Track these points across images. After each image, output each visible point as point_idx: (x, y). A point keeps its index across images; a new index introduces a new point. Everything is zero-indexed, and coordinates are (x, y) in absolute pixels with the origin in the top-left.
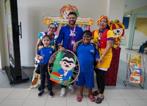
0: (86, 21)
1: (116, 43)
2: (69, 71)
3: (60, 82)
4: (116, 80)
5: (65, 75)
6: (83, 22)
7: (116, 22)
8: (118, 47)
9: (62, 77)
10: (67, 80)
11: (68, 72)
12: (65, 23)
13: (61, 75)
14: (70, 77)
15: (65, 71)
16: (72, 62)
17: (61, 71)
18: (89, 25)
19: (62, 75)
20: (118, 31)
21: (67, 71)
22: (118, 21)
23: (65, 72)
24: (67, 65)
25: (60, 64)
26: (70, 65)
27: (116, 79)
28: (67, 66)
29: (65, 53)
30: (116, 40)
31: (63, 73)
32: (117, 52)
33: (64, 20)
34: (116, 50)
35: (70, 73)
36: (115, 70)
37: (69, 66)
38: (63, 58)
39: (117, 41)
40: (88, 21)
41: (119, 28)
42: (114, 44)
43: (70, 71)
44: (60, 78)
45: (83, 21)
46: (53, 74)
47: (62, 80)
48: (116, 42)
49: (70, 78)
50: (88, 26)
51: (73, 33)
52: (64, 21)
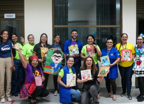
2: (58, 64)
3: (52, 73)
5: (56, 67)
9: (53, 69)
10: (57, 70)
13: (52, 68)
15: (56, 63)
16: (60, 57)
17: (53, 64)
19: (54, 67)
21: (57, 64)
23: (55, 65)
26: (59, 59)
28: (57, 60)
37: (58, 59)
44: (52, 69)
47: (53, 71)
49: (59, 69)
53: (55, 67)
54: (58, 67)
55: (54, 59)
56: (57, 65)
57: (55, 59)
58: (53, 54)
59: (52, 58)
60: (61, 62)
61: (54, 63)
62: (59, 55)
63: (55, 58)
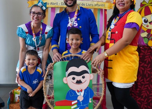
2: (85, 90)
9: (76, 106)
10: (87, 106)
11: (83, 91)
15: (78, 91)
17: (72, 95)
19: (76, 102)
21: (81, 91)
23: (78, 94)
28: (79, 82)
35: (88, 92)
37: (83, 80)
43: (87, 88)
46: (57, 105)
53: (78, 101)
56: (82, 93)
57: (75, 81)
58: (67, 70)
59: (65, 82)
62: (83, 68)
63: (74, 79)
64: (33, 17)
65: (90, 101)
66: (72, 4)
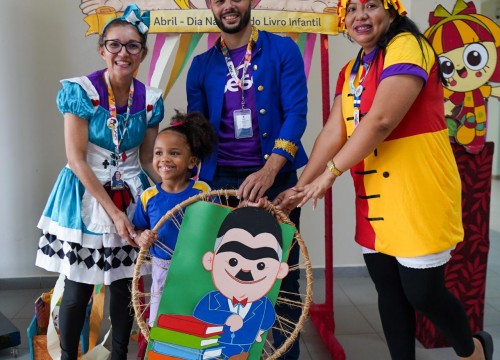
0: (305, 17)
1: (471, 121)
2: (255, 304)
4: (482, 315)
5: (235, 323)
6: (292, 23)
7: (458, 10)
8: (479, 140)
10: (247, 348)
11: (249, 306)
12: (199, 29)
13: (210, 330)
14: (261, 332)
15: (235, 302)
16: (268, 252)
18: (324, 37)
19: (220, 329)
20: (474, 59)
21: (244, 303)
22: (470, 9)
23: (233, 309)
24: (246, 269)
25: (208, 266)
26: (261, 267)
27: (482, 306)
29: (229, 209)
30: (469, 102)
31: (222, 316)
32: (474, 167)
33: (192, 13)
34: (472, 156)
36: (473, 263)
37: (256, 274)
38: (221, 233)
39: (472, 110)
40: (315, 17)
41: (477, 39)
42: (458, 123)
43: (263, 298)
45: (293, 16)
48: (469, 114)
50: (318, 39)
51: (240, 77)
52: (191, 21)
53: (227, 328)
54: (250, 325)
55: (221, 271)
56: (244, 311)
60: (278, 290)
61: (224, 299)
64: (115, 55)
65: (259, 339)
66: (236, 25)
